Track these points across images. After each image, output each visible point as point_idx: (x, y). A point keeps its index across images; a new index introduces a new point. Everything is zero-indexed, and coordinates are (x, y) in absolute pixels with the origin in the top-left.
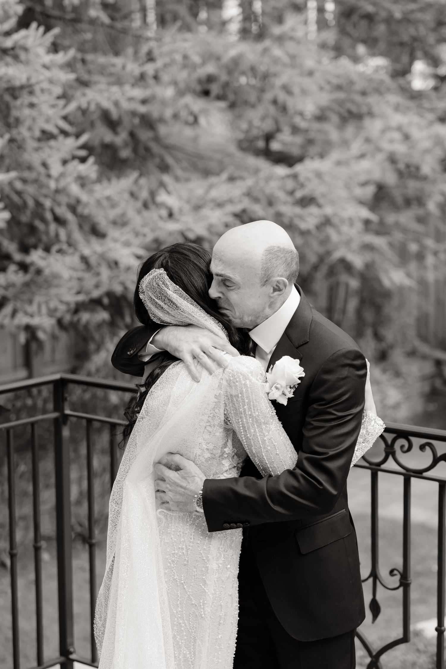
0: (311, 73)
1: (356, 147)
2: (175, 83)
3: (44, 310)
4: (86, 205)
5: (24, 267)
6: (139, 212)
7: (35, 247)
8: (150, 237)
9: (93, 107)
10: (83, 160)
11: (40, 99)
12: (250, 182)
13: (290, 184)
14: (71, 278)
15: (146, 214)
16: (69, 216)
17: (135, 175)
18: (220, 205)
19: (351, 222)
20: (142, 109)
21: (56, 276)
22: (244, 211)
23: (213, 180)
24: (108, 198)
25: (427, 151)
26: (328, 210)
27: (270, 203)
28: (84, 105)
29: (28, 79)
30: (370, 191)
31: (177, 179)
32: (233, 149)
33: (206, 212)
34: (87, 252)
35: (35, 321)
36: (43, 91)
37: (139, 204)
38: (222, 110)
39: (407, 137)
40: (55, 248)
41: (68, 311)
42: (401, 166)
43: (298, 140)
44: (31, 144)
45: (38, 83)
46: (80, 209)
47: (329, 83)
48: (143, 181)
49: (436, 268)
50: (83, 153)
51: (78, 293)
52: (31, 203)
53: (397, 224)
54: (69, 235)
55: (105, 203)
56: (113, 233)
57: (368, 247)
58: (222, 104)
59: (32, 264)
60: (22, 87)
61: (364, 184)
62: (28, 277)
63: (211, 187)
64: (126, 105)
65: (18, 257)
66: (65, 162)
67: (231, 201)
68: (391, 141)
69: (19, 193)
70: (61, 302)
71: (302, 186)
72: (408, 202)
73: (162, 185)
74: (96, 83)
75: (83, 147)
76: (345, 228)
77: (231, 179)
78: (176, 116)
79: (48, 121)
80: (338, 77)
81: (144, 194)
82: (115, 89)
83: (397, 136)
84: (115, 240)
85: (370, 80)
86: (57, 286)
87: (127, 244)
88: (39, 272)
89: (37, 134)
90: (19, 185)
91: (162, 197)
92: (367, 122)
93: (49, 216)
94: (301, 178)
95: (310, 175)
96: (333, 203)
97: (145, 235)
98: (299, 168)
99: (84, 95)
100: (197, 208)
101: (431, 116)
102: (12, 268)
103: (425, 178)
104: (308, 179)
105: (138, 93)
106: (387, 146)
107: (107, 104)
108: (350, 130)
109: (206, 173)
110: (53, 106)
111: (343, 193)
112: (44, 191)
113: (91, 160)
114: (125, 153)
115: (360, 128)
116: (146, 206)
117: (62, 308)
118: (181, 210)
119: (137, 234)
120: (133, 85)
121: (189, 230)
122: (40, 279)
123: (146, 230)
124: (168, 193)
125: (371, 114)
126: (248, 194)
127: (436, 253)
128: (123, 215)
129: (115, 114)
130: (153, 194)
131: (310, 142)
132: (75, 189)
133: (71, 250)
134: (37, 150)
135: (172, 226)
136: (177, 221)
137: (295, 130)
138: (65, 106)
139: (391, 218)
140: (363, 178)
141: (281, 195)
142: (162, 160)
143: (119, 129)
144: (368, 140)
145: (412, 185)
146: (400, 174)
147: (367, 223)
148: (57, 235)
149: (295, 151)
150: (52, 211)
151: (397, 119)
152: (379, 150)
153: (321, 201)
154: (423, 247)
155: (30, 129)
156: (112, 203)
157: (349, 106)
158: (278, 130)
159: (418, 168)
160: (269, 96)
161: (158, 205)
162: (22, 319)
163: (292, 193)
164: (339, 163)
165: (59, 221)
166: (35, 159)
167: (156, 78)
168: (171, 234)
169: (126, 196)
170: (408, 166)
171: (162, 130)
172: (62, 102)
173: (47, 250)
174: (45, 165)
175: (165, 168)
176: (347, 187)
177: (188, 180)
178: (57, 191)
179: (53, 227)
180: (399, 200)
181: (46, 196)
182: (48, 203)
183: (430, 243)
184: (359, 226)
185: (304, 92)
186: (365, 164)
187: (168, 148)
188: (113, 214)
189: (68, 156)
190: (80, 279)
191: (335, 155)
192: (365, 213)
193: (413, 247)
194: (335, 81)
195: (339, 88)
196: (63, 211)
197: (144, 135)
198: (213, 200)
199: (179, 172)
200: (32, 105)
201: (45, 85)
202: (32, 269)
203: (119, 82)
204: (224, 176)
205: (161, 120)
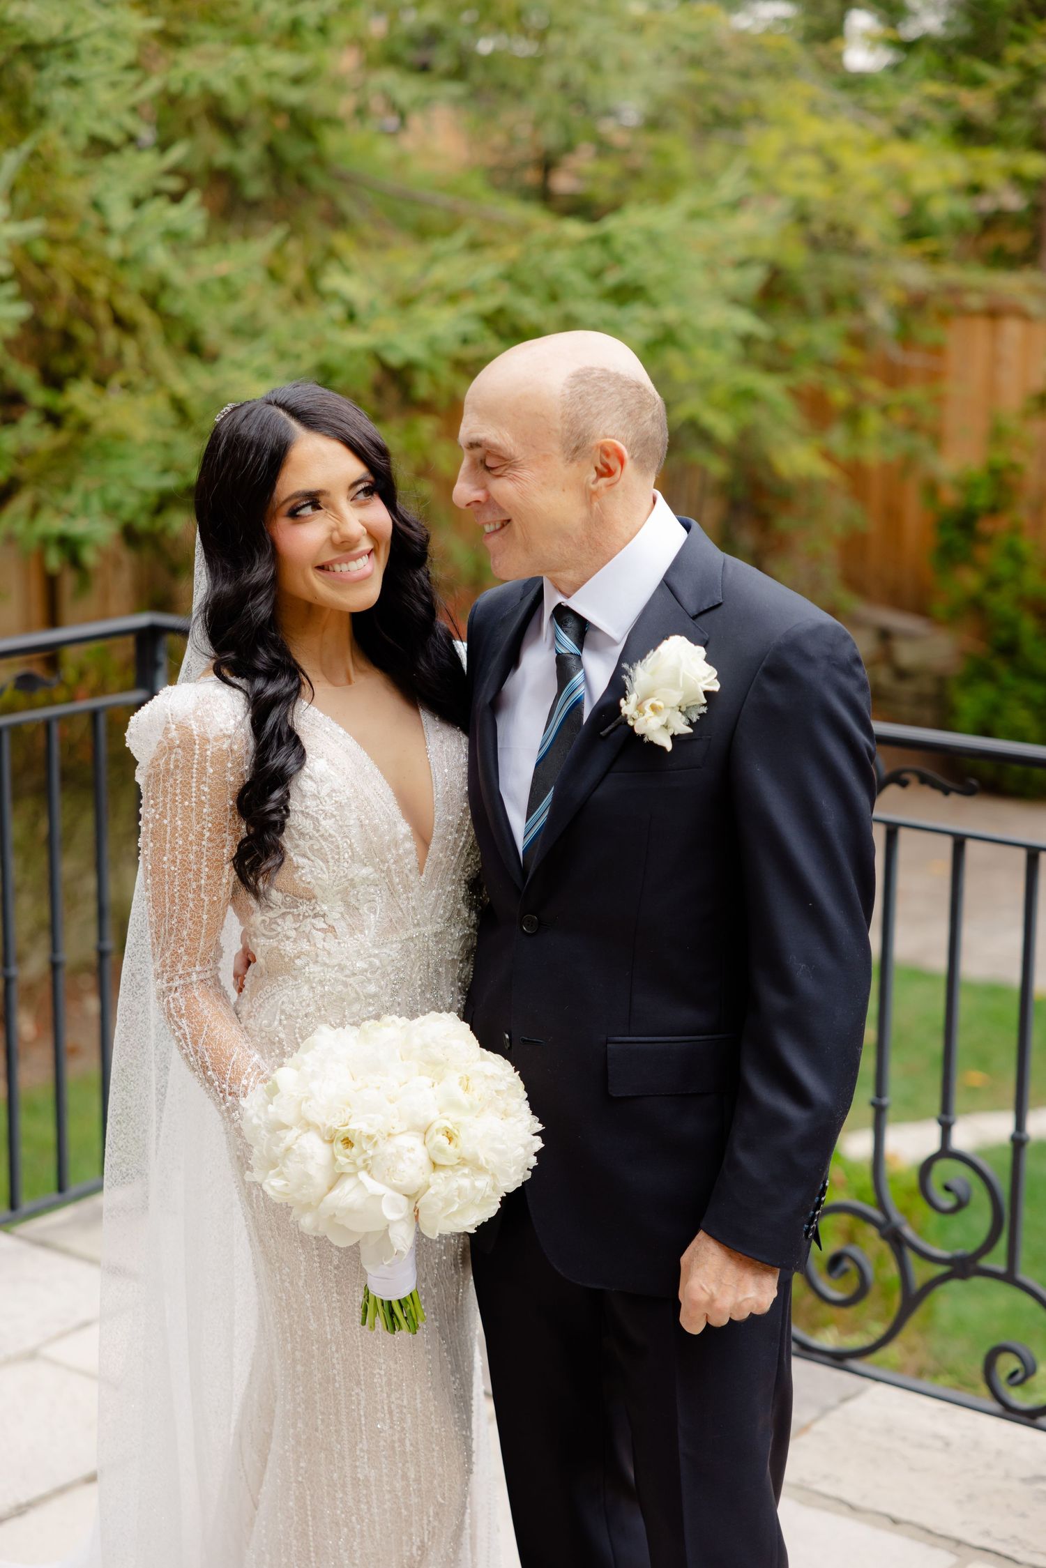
0: (638, 28)
1: (730, 184)
2: (359, 42)
3: (96, 504)
4: (178, 292)
5: (53, 418)
6: (285, 310)
7: (76, 375)
8: (310, 360)
9: (194, 91)
10: (176, 198)
11: (88, 68)
12: (512, 251)
13: (595, 256)
14: (148, 444)
15: (299, 314)
16: (144, 316)
17: (279, 232)
18: (452, 298)
19: (714, 339)
20: (294, 96)
21: (120, 437)
22: (500, 311)
23: (438, 246)
24: (224, 281)
25: (874, 197)
26: (670, 313)
27: (554, 297)
28: (175, 87)
29: (67, 27)
30: (755, 277)
31: (363, 243)
32: (476, 184)
33: (423, 311)
34: (181, 387)
35: (78, 527)
36: (95, 52)
37: (284, 294)
38: (456, 102)
39: (832, 168)
40: (116, 381)
41: (143, 508)
42: (818, 228)
43: (610, 169)
44: (69, 164)
45: (87, 35)
46: (166, 302)
47: (675, 49)
48: (293, 248)
49: (885, 439)
50: (173, 184)
51: (165, 470)
52: (65, 287)
53: (808, 348)
54: (143, 355)
55: (217, 290)
56: (235, 351)
57: (747, 396)
58: (456, 89)
59: (71, 410)
60: (52, 45)
61: (742, 264)
62: (63, 438)
63: (434, 259)
64: (259, 87)
65: (39, 396)
66: (137, 203)
67: (472, 291)
68: (800, 176)
69: (42, 266)
70: (131, 487)
71: (619, 261)
72: (831, 305)
73: (331, 254)
74: (201, 39)
75: (173, 171)
76: (703, 354)
77: (474, 246)
78: (361, 112)
79: (102, 115)
80: (693, 37)
81: (296, 275)
82: (239, 53)
83: (810, 164)
84: (239, 366)
85: (759, 48)
86: (122, 457)
87: (263, 374)
88: (85, 427)
89: (81, 141)
90: (41, 250)
91: (334, 280)
92: (751, 135)
93: (102, 315)
94: (618, 245)
95: (635, 238)
96: (679, 298)
97: (298, 357)
98: (611, 224)
99: (175, 64)
100: (406, 303)
101: (881, 127)
102: (29, 420)
103: (865, 254)
104: (632, 248)
105: (285, 62)
106: (792, 187)
107: (222, 84)
108: (716, 150)
109: (422, 233)
110: (114, 85)
111: (700, 280)
112: (93, 262)
113: (193, 198)
114: (256, 188)
115: (736, 148)
116: (298, 297)
117: (132, 503)
118: (372, 306)
119: (282, 355)
120: (277, 45)
121: (390, 346)
122: (88, 441)
123: (302, 346)
124: (347, 270)
125: (759, 118)
126: (510, 277)
127: (885, 410)
128: (253, 315)
129: (236, 106)
130: (313, 274)
131: (635, 174)
132: (160, 258)
133: (149, 385)
134: (80, 175)
135: (356, 339)
136: (365, 329)
137: (604, 148)
138: (138, 85)
139: (795, 335)
140: (739, 251)
141: (576, 279)
142: (332, 202)
143: (245, 138)
144: (752, 173)
145: (841, 268)
146: (815, 244)
147: (747, 341)
148: (119, 356)
149: (603, 193)
150: (109, 303)
151: (815, 130)
152: (774, 193)
153: (656, 293)
154: (860, 396)
155: (66, 131)
156: (229, 290)
157: (716, 99)
158: (569, 148)
159: (851, 233)
160: (551, 73)
161: (323, 296)
162: (51, 523)
163: (596, 275)
164: (695, 215)
165: (123, 324)
166: (76, 193)
167: (322, 30)
168: (352, 353)
169: (259, 276)
170: (833, 228)
171: (332, 141)
172: (132, 77)
173: (101, 382)
174: (96, 205)
175: (337, 220)
176: (710, 267)
177: (383, 246)
178: (123, 262)
179: (111, 337)
180: (814, 298)
181: (96, 273)
182: (100, 288)
183: (872, 386)
184: (732, 347)
185: (625, 67)
186: (745, 222)
187: (344, 179)
188: (235, 312)
189: (142, 191)
190: (167, 445)
191: (685, 200)
192: (745, 321)
193: (840, 396)
194: (688, 46)
195: (695, 62)
196: (130, 305)
197: (295, 151)
198: (438, 288)
199: (368, 230)
200: (72, 82)
201: (101, 41)
202: (71, 422)
203: (247, 40)
204: (461, 238)
205: (331, 121)
